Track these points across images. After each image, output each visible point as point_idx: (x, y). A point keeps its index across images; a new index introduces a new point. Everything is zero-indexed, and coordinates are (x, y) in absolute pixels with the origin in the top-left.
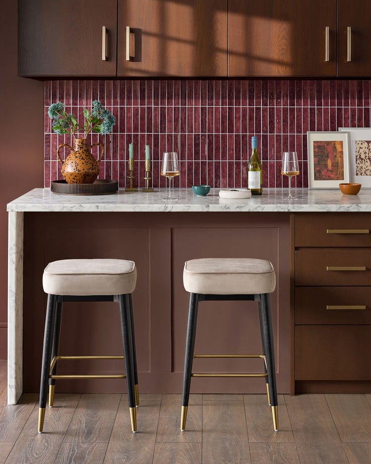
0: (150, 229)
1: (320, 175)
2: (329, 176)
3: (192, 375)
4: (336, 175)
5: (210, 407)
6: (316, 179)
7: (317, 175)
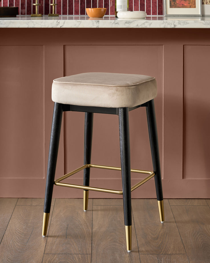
0: (44, 46)
1: (174, 3)
2: (182, 5)
3: (54, 183)
4: (189, 3)
5: (100, 212)
6: (171, 6)
7: (172, 3)
